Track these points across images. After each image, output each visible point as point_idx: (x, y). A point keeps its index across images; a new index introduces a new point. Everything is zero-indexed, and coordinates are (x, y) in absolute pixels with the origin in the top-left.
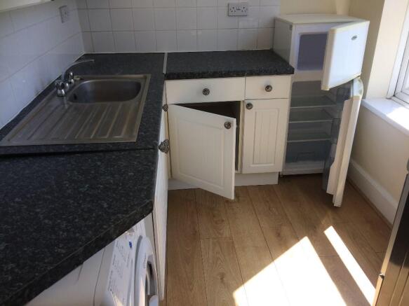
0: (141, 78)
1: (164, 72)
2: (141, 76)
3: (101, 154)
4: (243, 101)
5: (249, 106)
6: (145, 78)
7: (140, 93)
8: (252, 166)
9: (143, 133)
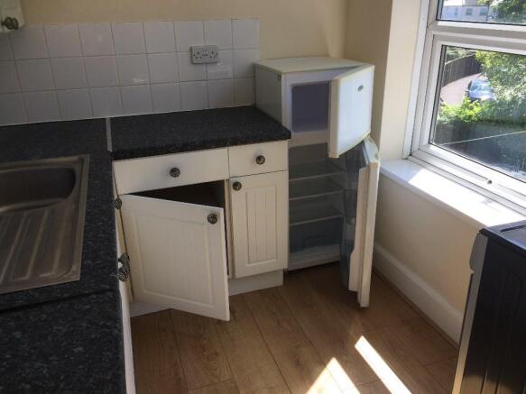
0: (74, 162)
1: (110, 149)
2: (75, 158)
3: (20, 313)
4: (228, 180)
5: (237, 186)
6: (82, 161)
7: (76, 187)
8: (248, 265)
9: (90, 262)
